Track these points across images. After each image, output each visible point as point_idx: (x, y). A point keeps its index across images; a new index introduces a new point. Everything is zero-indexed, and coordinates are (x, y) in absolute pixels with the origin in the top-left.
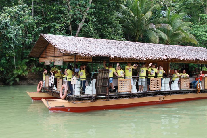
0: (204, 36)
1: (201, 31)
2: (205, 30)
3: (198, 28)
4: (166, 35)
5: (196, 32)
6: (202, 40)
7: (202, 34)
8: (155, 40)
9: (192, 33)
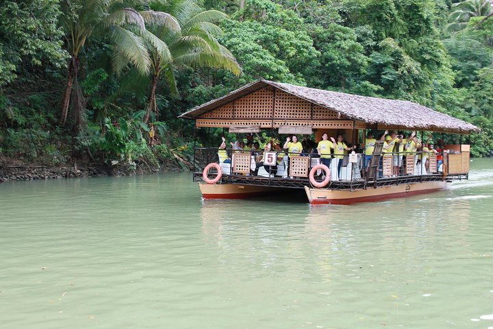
0: (255, 52)
1: (246, 38)
2: (254, 37)
3: (238, 30)
4: (165, 46)
5: (234, 40)
6: (250, 64)
7: (251, 48)
8: (140, 57)
9: (223, 42)
